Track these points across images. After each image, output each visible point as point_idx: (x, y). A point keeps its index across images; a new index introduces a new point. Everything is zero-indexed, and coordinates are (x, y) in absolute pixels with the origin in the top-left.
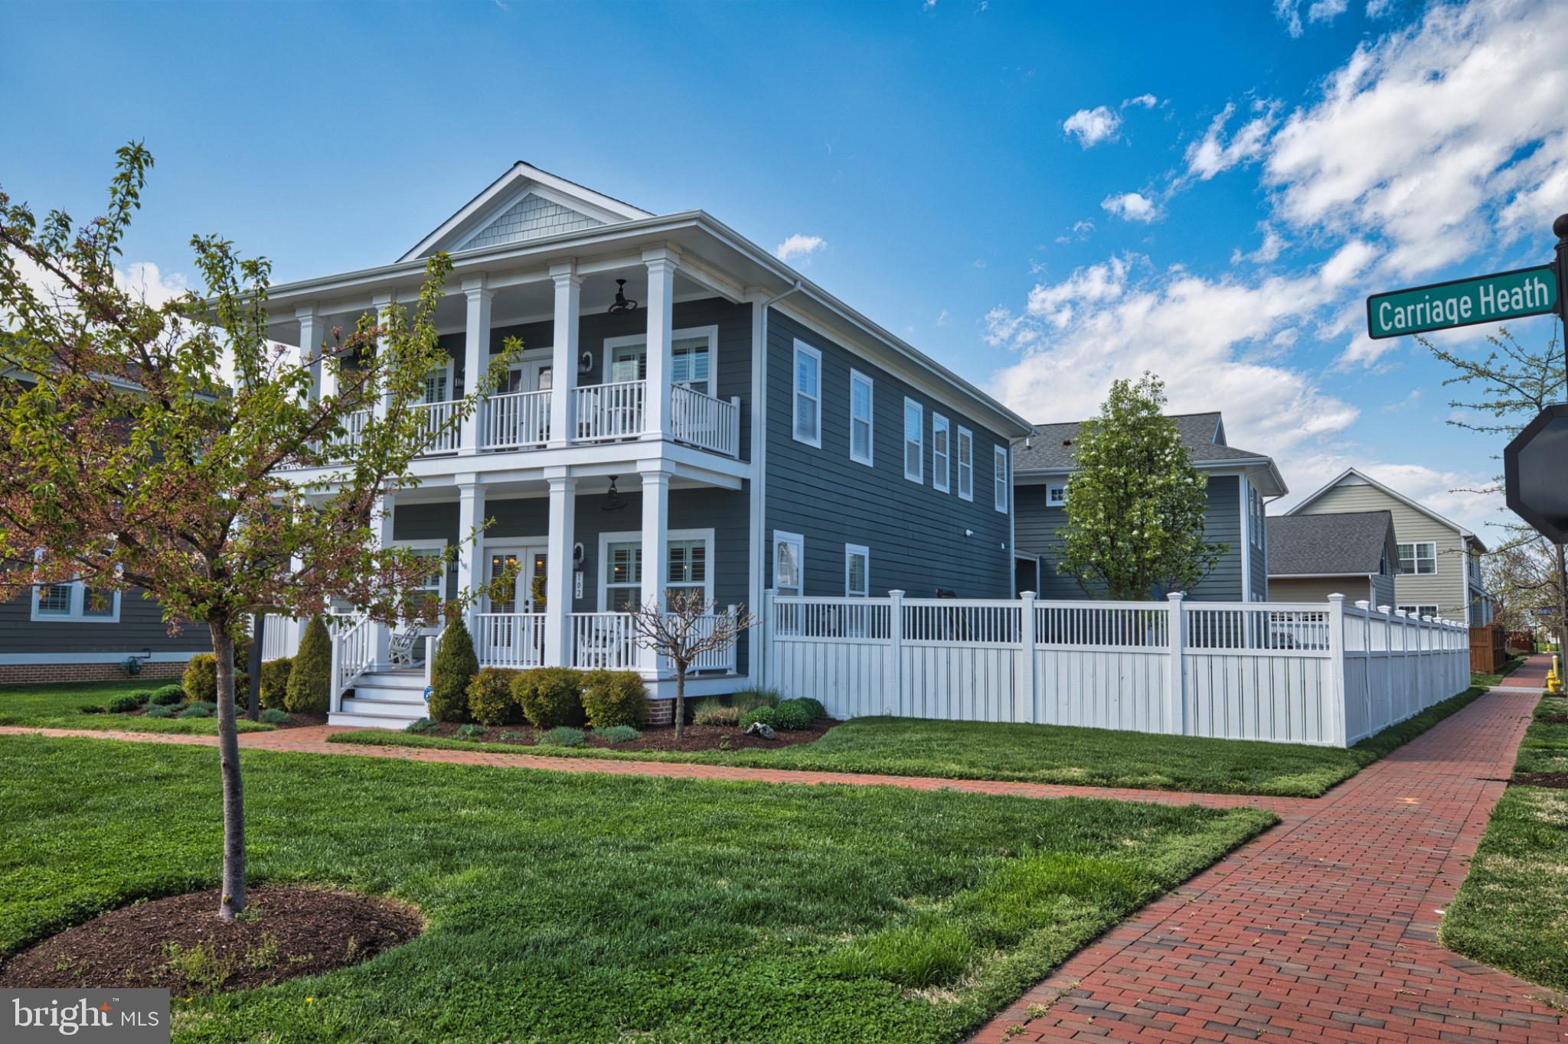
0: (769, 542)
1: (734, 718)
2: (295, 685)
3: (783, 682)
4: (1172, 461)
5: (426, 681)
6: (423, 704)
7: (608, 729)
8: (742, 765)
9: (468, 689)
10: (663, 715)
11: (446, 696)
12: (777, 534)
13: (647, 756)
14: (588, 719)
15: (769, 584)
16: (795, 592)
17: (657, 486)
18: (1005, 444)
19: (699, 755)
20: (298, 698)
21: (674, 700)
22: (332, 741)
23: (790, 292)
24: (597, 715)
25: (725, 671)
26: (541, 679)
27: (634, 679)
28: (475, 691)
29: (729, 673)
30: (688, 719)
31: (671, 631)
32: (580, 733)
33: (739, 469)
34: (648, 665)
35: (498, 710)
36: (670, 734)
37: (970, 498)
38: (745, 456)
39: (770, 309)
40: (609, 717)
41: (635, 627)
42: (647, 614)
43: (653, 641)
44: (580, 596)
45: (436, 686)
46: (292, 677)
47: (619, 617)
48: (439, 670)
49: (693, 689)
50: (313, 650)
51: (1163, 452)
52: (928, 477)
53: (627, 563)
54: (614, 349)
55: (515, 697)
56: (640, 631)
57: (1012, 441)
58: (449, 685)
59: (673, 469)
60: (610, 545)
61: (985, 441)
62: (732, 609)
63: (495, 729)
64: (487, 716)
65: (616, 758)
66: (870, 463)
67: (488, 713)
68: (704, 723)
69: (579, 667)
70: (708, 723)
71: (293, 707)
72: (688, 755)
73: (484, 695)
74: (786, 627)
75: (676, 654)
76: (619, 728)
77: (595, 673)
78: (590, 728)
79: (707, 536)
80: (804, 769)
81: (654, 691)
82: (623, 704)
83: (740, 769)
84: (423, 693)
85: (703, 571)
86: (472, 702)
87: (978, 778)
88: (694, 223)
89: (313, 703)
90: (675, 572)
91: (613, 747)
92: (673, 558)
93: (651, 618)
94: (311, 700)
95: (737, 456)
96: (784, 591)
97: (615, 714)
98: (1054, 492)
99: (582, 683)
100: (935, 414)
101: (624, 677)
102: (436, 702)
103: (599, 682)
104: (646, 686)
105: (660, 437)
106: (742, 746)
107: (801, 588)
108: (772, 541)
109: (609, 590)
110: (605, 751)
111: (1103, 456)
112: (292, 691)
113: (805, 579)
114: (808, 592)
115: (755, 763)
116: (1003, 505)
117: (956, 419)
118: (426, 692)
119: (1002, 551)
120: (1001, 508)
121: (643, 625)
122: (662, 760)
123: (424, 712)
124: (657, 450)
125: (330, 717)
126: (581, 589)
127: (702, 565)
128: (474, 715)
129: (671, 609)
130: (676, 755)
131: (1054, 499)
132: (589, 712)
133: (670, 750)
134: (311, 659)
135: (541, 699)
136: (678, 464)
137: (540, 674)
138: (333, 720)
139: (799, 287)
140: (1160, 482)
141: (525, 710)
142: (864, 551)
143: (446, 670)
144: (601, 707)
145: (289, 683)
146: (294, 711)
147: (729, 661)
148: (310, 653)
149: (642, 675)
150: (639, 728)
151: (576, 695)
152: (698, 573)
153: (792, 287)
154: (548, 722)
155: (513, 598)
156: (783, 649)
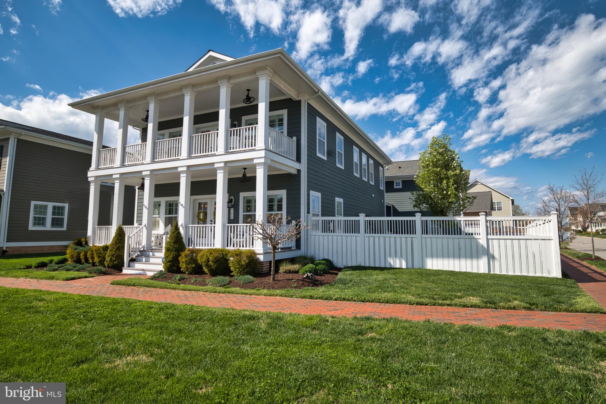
0: (308, 195)
1: (297, 270)
2: (109, 256)
3: (315, 252)
4: (456, 166)
5: (162, 254)
6: (161, 265)
7: (241, 276)
8: (304, 297)
9: (179, 258)
10: (265, 269)
11: (170, 261)
12: (311, 192)
13: (258, 292)
14: (232, 272)
15: (308, 212)
16: (318, 215)
17: (263, 169)
18: (383, 167)
19: (283, 291)
20: (110, 262)
21: (270, 262)
22: (112, 284)
23: (316, 95)
24: (236, 270)
25: (291, 248)
26: (211, 254)
27: (252, 253)
28: (182, 259)
29: (293, 248)
30: (277, 271)
31: (269, 232)
32: (227, 278)
33: (296, 165)
34: (258, 247)
35: (192, 268)
36: (269, 279)
37: (373, 184)
38: (298, 160)
39: (308, 103)
40: (241, 271)
41: (253, 230)
42: (258, 224)
43: (261, 236)
44: (232, 217)
45: (166, 257)
46: (108, 253)
47: (247, 226)
48: (168, 250)
49: (278, 257)
50: (117, 241)
51: (453, 162)
52: (361, 175)
53: (250, 204)
54: (246, 120)
55: (199, 262)
56: (255, 232)
57: (384, 166)
58: (171, 256)
59: (269, 162)
60: (244, 197)
61: (377, 164)
62: (294, 222)
63: (191, 276)
64: (187, 270)
65: (243, 293)
66: (343, 168)
67: (188, 269)
68: (284, 272)
69: (229, 248)
70: (286, 272)
71: (108, 266)
72: (278, 292)
73: (186, 261)
74: (316, 229)
75: (272, 242)
76: (246, 276)
77: (235, 251)
78: (233, 276)
79: (283, 194)
80: (336, 300)
81: (261, 258)
82: (248, 265)
83: (304, 300)
84: (161, 259)
85: (282, 207)
86: (181, 264)
87: (426, 305)
88: (279, 55)
89: (116, 264)
90: (270, 208)
91: (242, 287)
92: (269, 202)
93: (260, 226)
94: (115, 263)
95: (295, 160)
96: (314, 215)
97: (244, 269)
98: (397, 183)
99: (229, 255)
100: (363, 153)
101: (248, 252)
102: (166, 264)
103: (237, 255)
104: (258, 256)
105: (264, 148)
106: (303, 285)
107: (320, 214)
108: (309, 195)
109: (244, 215)
110: (237, 289)
111: (431, 164)
112: (108, 259)
113: (322, 210)
114: (323, 215)
115: (311, 296)
116: (382, 187)
117: (369, 156)
118: (163, 259)
119: (382, 202)
120: (382, 188)
121: (256, 229)
122: (265, 295)
123: (161, 268)
124: (262, 154)
125: (123, 270)
126: (233, 215)
127: (281, 205)
128: (182, 270)
129: (269, 222)
130: (272, 291)
131: (397, 185)
132: (232, 269)
133: (268, 288)
134: (116, 245)
135: (211, 263)
136: (272, 160)
137: (211, 251)
138: (125, 271)
139: (320, 93)
140: (453, 173)
141: (204, 268)
142: (341, 200)
143: (170, 250)
144: (237, 267)
145: (107, 255)
146: (109, 267)
147: (293, 244)
148: (116, 242)
149: (256, 251)
150: (255, 276)
151: (227, 260)
152: (280, 208)
153: (318, 93)
154: (214, 273)
155: (206, 219)
156: (315, 238)
